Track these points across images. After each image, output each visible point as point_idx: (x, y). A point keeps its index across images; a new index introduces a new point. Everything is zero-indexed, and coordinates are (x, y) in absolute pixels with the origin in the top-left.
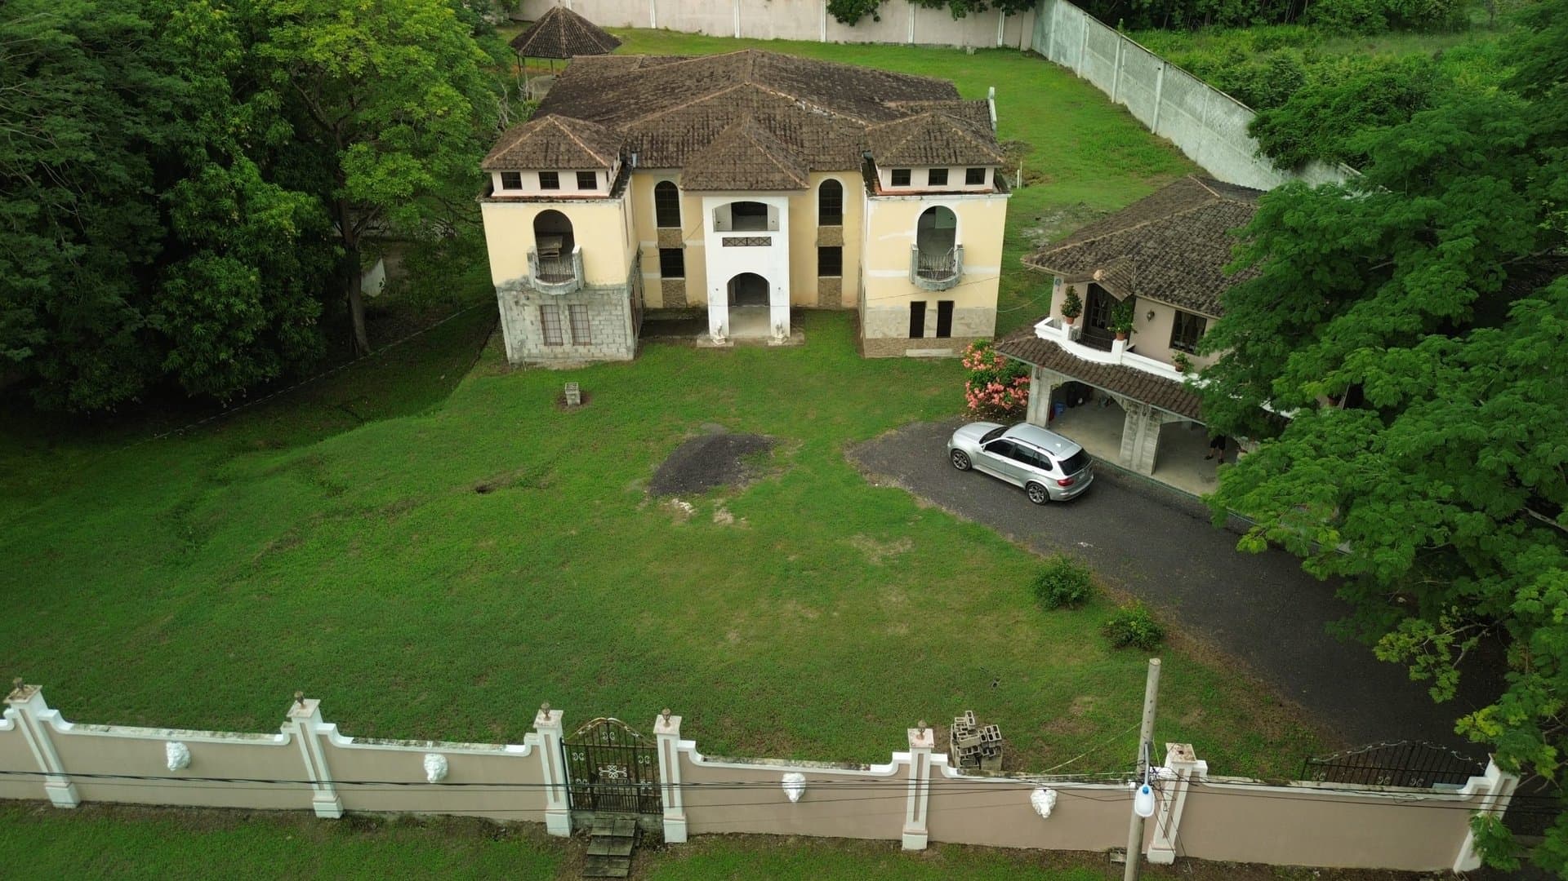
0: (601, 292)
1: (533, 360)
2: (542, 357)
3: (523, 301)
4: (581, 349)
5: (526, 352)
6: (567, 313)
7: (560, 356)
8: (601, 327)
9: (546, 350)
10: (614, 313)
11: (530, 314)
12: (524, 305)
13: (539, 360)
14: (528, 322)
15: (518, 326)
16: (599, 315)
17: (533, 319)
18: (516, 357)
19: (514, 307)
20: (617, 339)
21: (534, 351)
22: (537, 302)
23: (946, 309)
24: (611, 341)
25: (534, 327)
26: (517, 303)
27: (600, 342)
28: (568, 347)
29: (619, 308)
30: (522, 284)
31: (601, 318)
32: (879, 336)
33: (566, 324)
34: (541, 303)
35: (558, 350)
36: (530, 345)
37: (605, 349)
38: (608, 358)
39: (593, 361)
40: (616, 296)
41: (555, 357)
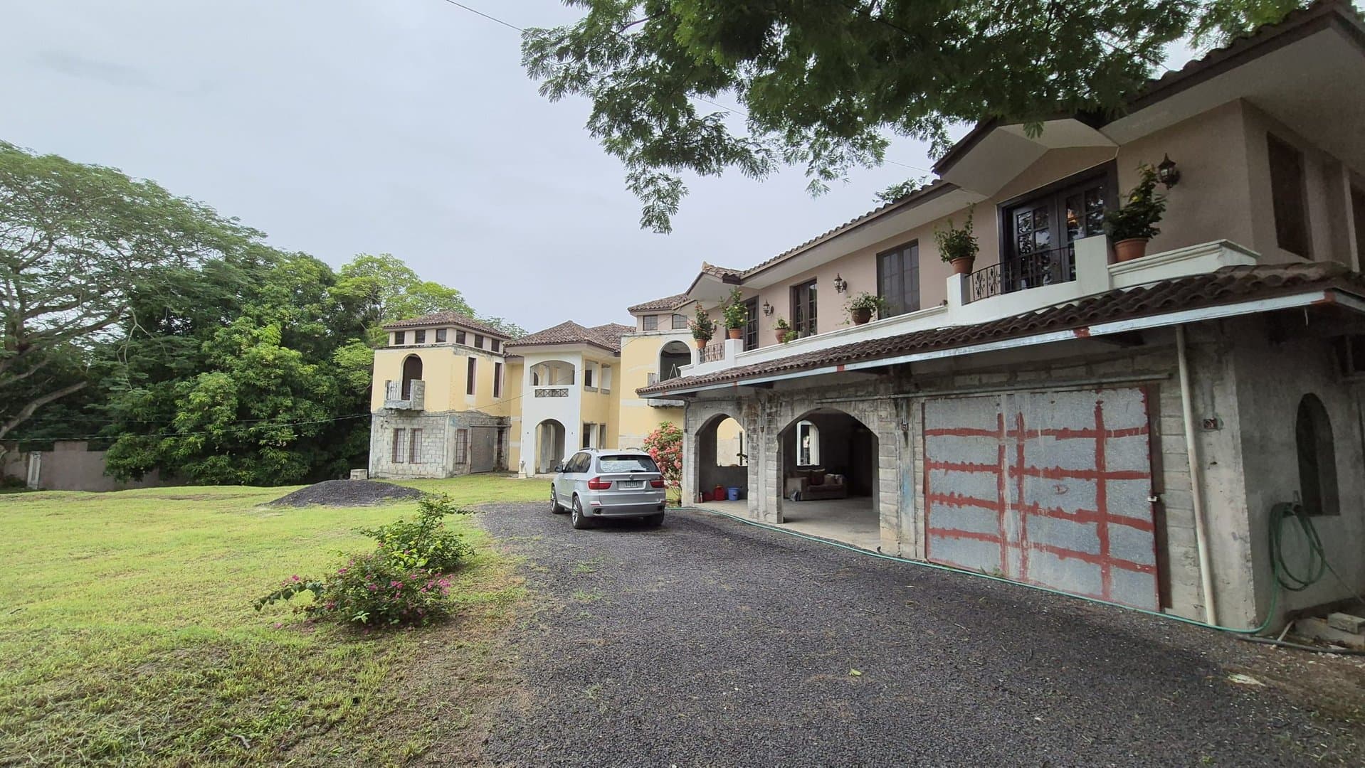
0: (433, 418)
1: (383, 475)
2: (389, 473)
3: (386, 425)
4: (414, 467)
5: (381, 469)
6: (410, 435)
7: (400, 472)
8: (429, 448)
9: (392, 466)
10: (439, 436)
11: (389, 435)
12: (386, 428)
13: (387, 476)
14: (385, 442)
15: (379, 444)
16: (429, 438)
17: (389, 439)
18: (374, 471)
19: (380, 430)
20: (438, 459)
21: (385, 468)
22: (393, 426)
24: (433, 461)
25: (388, 447)
26: (382, 426)
27: (426, 461)
28: (406, 464)
29: (442, 431)
30: (387, 411)
31: (429, 440)
33: (407, 444)
34: (395, 426)
35: (400, 467)
36: (383, 462)
37: (428, 468)
38: (430, 477)
39: (419, 478)
40: (441, 422)
41: (397, 474)
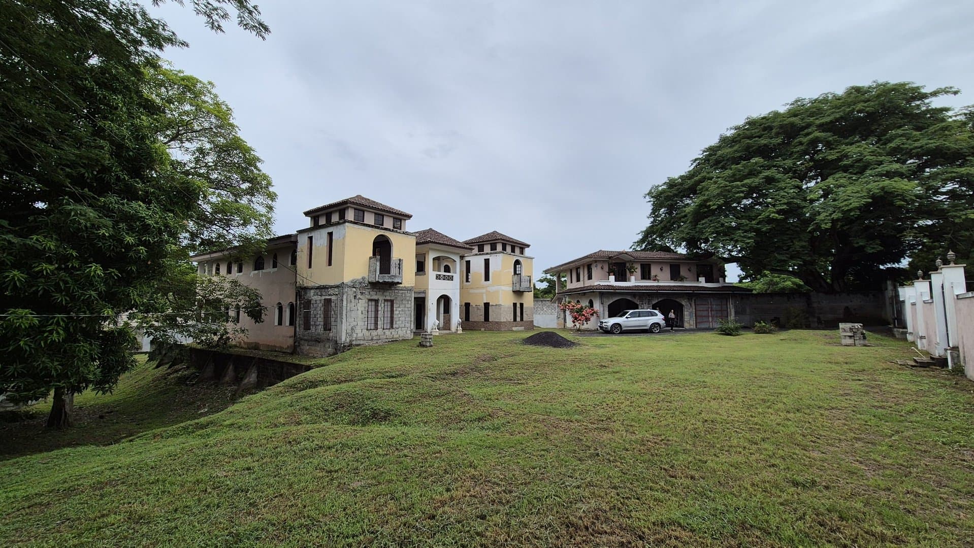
0: (402, 292)
1: (358, 342)
2: (364, 340)
3: (359, 296)
4: (388, 332)
5: (355, 335)
6: (383, 305)
7: (374, 338)
8: (400, 315)
9: (367, 333)
10: (407, 306)
11: (362, 305)
12: (360, 299)
13: (362, 342)
14: (360, 312)
15: (353, 314)
16: (399, 307)
17: (363, 309)
18: (348, 340)
19: (353, 300)
20: (407, 325)
21: (360, 335)
22: (367, 296)
23: (522, 305)
24: (403, 326)
25: (363, 316)
26: (355, 297)
27: (397, 326)
28: (380, 331)
29: (410, 302)
30: (360, 283)
31: (400, 309)
32: (505, 320)
33: (381, 313)
34: (369, 297)
35: (374, 333)
36: (358, 330)
37: (400, 332)
38: (401, 339)
39: (392, 341)
40: (408, 295)
41: (372, 340)
